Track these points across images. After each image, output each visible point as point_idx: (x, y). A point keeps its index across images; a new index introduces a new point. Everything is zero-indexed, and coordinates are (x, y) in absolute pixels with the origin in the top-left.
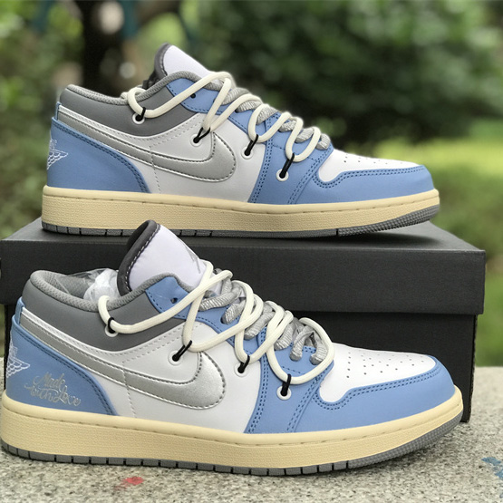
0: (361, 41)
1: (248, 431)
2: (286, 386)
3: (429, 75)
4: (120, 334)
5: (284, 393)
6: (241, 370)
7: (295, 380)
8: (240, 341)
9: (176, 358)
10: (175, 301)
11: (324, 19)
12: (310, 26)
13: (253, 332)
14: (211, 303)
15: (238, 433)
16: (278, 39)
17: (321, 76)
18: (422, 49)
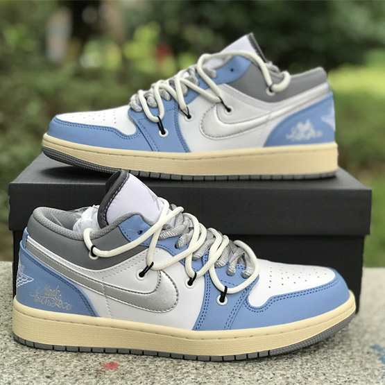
1: (195, 328)
4: (100, 258)
5: (222, 300)
6: (190, 283)
8: (189, 261)
9: (142, 275)
10: (141, 232)
13: (199, 254)
14: (168, 233)
15: (188, 330)
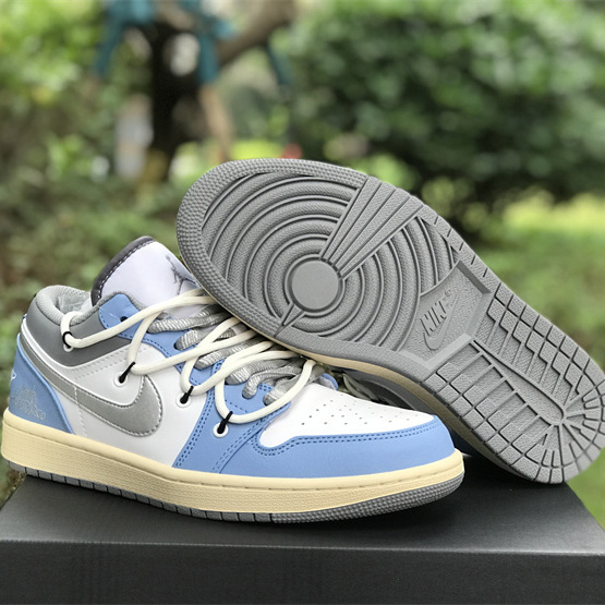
0: (488, 89)
2: (225, 422)
3: (570, 130)
4: (76, 349)
7: (234, 418)
11: (442, 63)
12: (426, 70)
16: (387, 87)
17: (438, 132)
18: (562, 98)
